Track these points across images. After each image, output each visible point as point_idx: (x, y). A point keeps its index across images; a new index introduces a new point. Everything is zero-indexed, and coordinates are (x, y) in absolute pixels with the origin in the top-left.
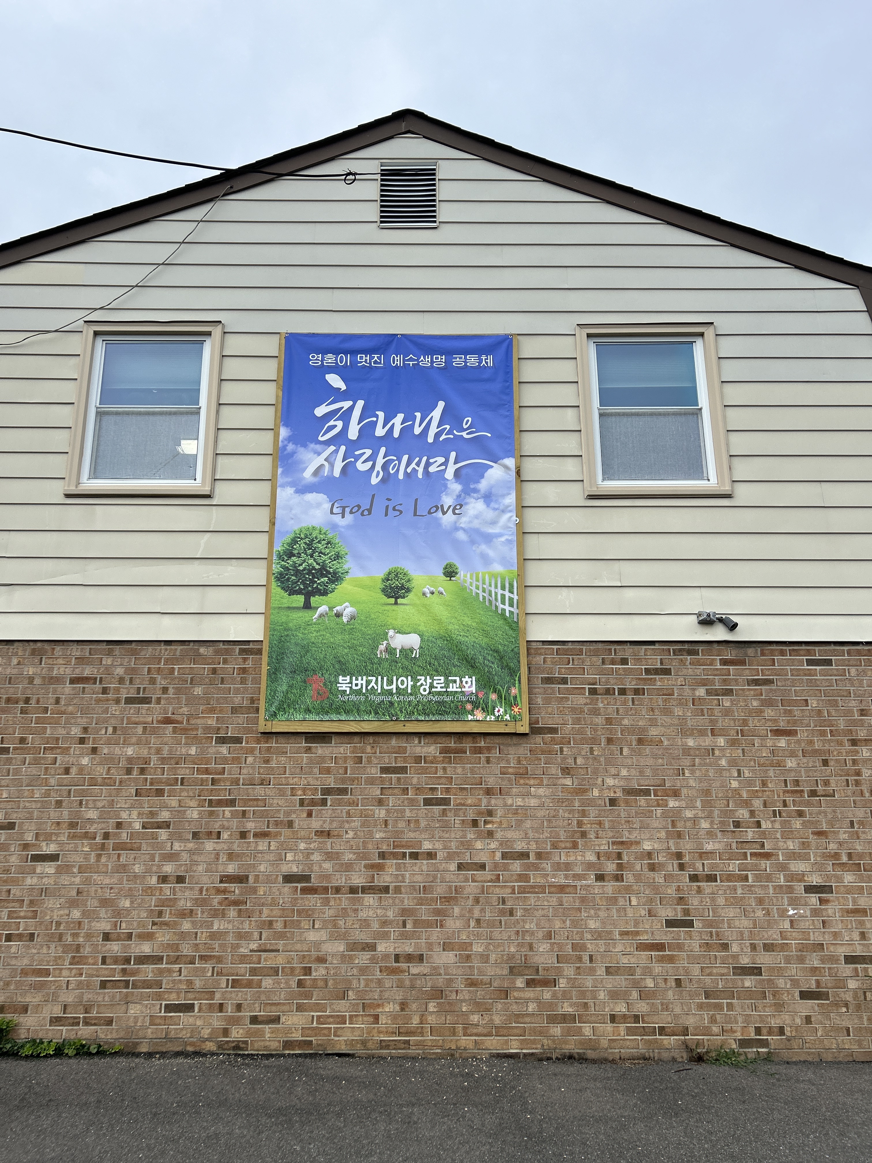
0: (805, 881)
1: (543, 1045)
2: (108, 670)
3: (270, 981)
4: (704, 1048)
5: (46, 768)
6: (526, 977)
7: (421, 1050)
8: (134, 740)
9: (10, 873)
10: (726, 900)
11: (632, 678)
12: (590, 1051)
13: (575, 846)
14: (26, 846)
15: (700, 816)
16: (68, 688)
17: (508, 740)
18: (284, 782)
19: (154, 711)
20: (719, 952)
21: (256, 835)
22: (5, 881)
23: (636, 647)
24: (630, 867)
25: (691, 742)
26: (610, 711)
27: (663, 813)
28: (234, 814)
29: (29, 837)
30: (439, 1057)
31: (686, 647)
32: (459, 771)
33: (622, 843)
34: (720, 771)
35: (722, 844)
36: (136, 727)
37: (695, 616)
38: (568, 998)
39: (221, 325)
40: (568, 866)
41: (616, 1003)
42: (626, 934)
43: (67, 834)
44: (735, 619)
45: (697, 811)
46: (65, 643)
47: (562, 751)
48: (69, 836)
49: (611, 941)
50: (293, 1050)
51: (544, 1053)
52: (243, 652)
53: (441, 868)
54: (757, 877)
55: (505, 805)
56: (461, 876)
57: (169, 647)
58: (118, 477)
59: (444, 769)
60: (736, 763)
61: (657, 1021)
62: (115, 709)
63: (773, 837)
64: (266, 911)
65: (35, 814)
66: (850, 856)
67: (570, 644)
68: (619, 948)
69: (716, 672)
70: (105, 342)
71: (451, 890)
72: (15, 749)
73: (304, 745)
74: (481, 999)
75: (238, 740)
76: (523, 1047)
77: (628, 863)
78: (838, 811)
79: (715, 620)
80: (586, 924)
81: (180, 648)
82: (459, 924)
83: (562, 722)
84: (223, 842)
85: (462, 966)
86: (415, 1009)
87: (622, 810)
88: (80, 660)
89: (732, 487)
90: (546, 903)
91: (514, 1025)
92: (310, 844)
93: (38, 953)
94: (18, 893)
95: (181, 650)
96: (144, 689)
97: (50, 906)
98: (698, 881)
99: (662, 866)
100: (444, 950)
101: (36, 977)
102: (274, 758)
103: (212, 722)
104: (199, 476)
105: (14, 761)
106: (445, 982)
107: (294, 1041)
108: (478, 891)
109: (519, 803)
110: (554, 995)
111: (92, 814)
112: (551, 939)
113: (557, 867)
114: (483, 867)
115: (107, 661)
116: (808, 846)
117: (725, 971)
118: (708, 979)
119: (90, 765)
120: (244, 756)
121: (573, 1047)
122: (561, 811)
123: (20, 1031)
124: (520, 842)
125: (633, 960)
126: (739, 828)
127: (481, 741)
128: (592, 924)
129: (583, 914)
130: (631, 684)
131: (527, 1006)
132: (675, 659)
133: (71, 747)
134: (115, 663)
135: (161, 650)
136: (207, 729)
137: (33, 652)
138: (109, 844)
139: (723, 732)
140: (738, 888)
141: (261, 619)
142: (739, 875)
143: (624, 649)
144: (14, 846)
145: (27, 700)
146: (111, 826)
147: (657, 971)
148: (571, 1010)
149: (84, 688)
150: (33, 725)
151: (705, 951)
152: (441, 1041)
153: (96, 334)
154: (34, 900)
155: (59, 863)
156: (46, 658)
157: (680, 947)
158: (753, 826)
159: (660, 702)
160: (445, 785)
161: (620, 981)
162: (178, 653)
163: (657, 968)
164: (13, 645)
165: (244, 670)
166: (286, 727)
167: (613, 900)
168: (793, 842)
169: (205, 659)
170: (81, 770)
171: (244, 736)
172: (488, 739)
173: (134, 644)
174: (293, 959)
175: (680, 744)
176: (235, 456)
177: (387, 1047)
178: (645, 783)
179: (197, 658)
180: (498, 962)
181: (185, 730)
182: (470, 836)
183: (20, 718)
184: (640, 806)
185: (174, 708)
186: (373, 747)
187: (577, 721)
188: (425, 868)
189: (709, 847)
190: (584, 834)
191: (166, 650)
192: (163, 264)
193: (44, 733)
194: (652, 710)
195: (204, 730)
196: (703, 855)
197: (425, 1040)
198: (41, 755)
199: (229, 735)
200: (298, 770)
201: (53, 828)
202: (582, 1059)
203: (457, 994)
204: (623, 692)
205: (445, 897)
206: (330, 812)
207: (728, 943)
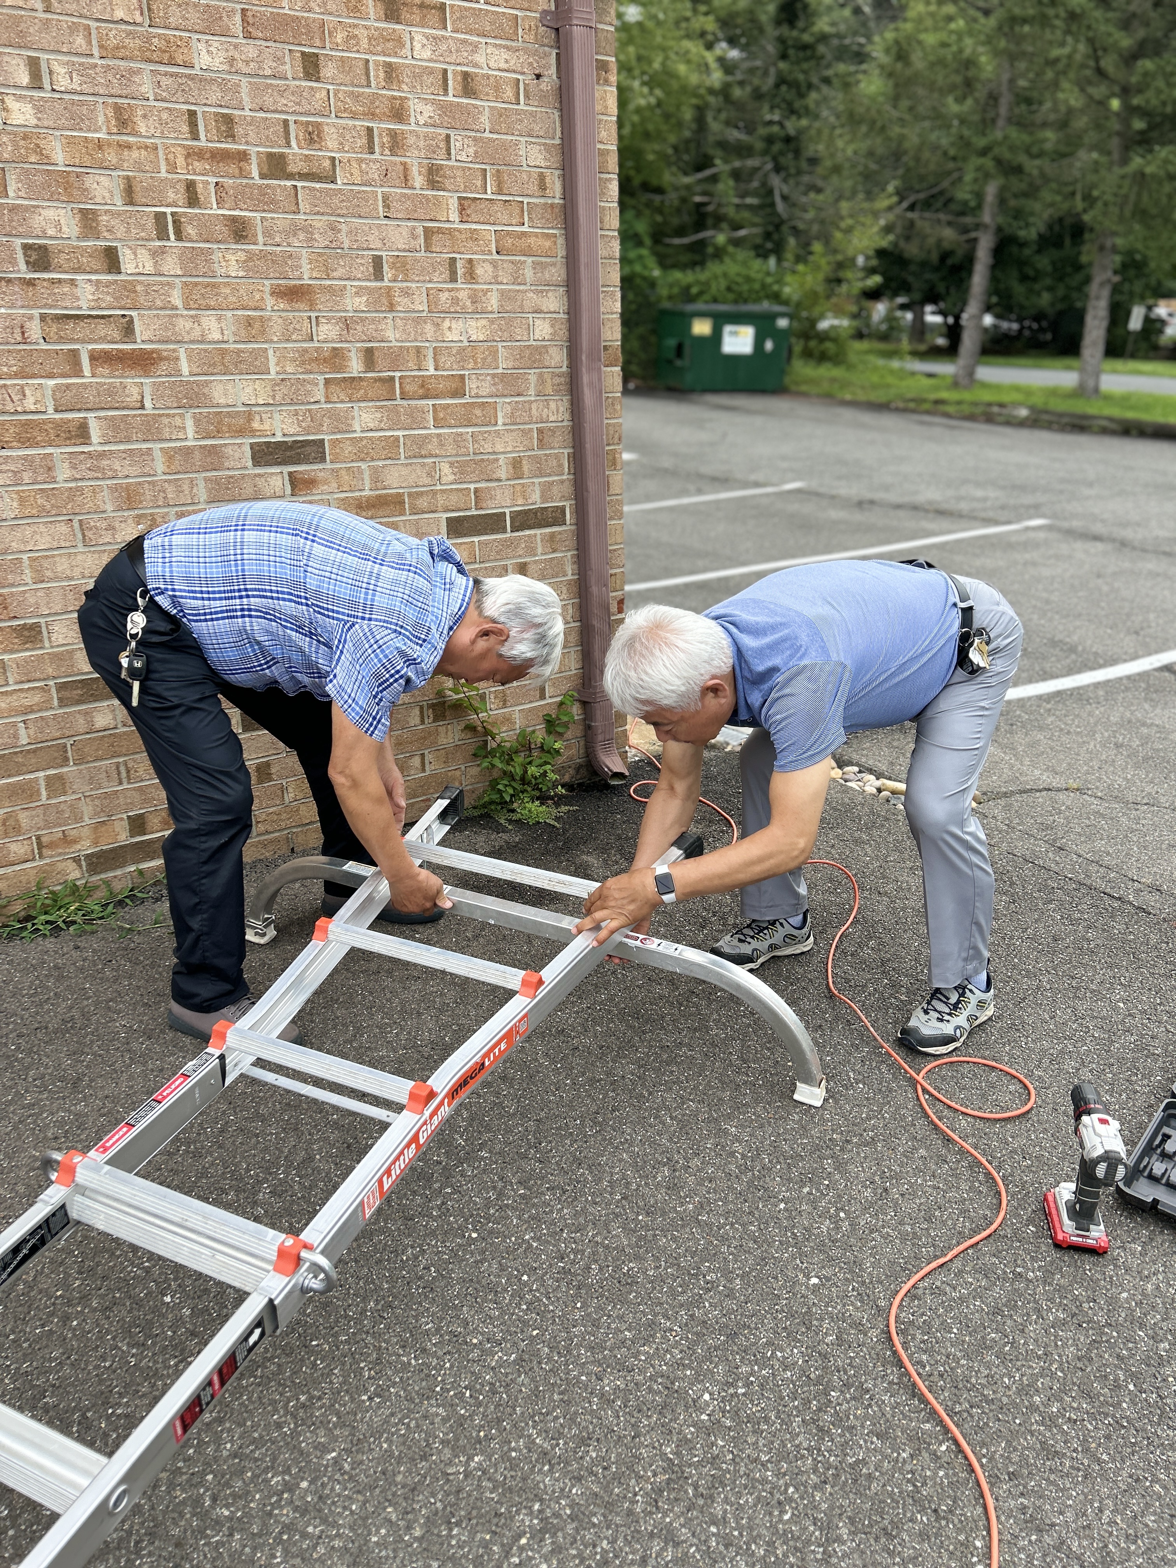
0: (253, 432)
10: (22, 501)
20: (13, 650)
54: (116, 428)
63: (159, 303)
66: (369, 356)
78: (343, 227)
116: (263, 332)
126: (46, 268)
140: (58, 464)
142: (58, 425)
158: (96, 264)
168: (219, 319)
207: (37, 625)
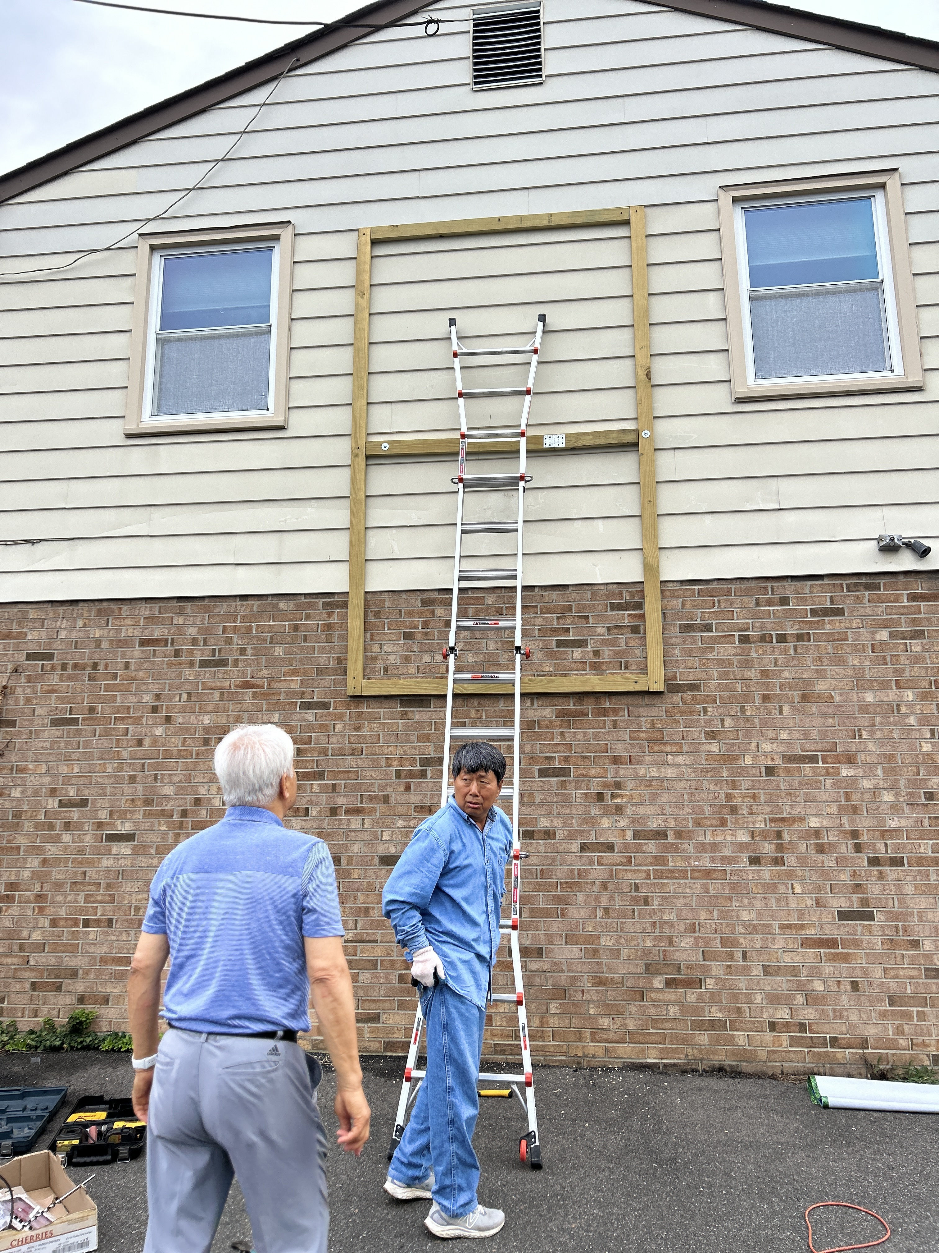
1: (687, 1055)
2: (180, 631)
3: (368, 976)
4: (888, 1064)
5: (118, 740)
6: (665, 976)
7: (542, 1056)
8: (210, 707)
9: (85, 854)
10: (916, 888)
11: (795, 622)
12: (744, 1064)
13: (723, 823)
14: (100, 825)
15: (881, 787)
16: (137, 651)
17: (640, 700)
18: (378, 752)
19: (231, 674)
20: (907, 950)
21: (348, 812)
22: (80, 863)
23: (799, 584)
24: (793, 847)
25: (869, 697)
26: (765, 662)
27: (834, 783)
28: (323, 788)
29: (103, 815)
30: (562, 1065)
31: (864, 580)
32: (580, 736)
33: (782, 819)
34: (908, 731)
35: (910, 820)
36: (213, 693)
37: (875, 542)
38: (717, 1001)
39: (290, 227)
40: (715, 847)
41: (776, 1008)
42: (788, 928)
43: (142, 812)
44: (926, 543)
45: (877, 781)
46: (133, 602)
47: (705, 711)
48: (144, 814)
49: (769, 936)
50: (396, 1052)
51: (688, 1064)
52: (328, 606)
53: (561, 848)
55: (637, 776)
56: (585, 859)
57: (245, 603)
58: (183, 411)
59: (562, 734)
60: (928, 722)
61: (828, 1031)
62: (189, 674)
64: (361, 898)
65: (108, 790)
67: (715, 583)
68: (780, 944)
69: (902, 610)
70: (163, 258)
71: (574, 874)
72: (84, 719)
73: (399, 709)
74: (611, 1000)
75: (325, 705)
76: (662, 1056)
77: (790, 842)
79: (901, 544)
80: (738, 915)
81: (257, 602)
82: (583, 913)
83: (706, 677)
84: (311, 820)
85: (589, 963)
86: (534, 1010)
87: (781, 780)
88: (150, 620)
89: (924, 377)
90: (688, 890)
91: (651, 1031)
92: (409, 821)
93: (118, 940)
94: (94, 876)
95: (259, 605)
96: (220, 650)
97: (128, 889)
98: (879, 865)
99: (833, 847)
100: (566, 943)
101: (116, 966)
102: (366, 725)
103: (295, 686)
104: (271, 406)
105: (84, 732)
106: (568, 981)
107: (397, 1042)
108: (606, 876)
109: (653, 774)
110: (700, 998)
111: (169, 790)
112: (695, 932)
113: (702, 848)
114: (610, 847)
115: (179, 620)
117: (915, 973)
118: (893, 983)
119: (164, 736)
120: (333, 723)
121: (724, 1058)
122: (705, 782)
123: (101, 1023)
124: (655, 820)
125: (797, 958)
126: (932, 800)
127: (605, 702)
128: (746, 916)
129: (734, 903)
130: (791, 629)
131: (668, 1010)
132: (849, 596)
133: (143, 717)
134: (187, 622)
135: (236, 606)
136: (291, 693)
137: (99, 613)
138: (187, 823)
139: (911, 684)
140: (932, 874)
141: (346, 566)
142: (933, 858)
143: (784, 586)
144: (87, 824)
145: (95, 666)
146: (188, 803)
147: (827, 972)
148: (721, 1015)
149: (154, 651)
150: (102, 693)
151: (889, 949)
152: (565, 1047)
153: (153, 248)
154: (110, 883)
155: (135, 843)
156: (113, 619)
157: (857, 944)
159: (830, 650)
160: (564, 753)
161: (781, 983)
162: (255, 609)
163: (828, 969)
164: (78, 606)
165: (329, 627)
166: (378, 689)
167: (772, 888)
169: (286, 615)
170: (155, 741)
171: (332, 700)
172: (614, 700)
173: (206, 600)
174: (392, 950)
175: (856, 699)
176: (311, 380)
177: (503, 1052)
178: (811, 747)
179: (276, 614)
180: (631, 957)
181: (266, 696)
182: (595, 811)
183: (88, 686)
184: (804, 776)
185: (253, 671)
186: (478, 711)
187: (725, 675)
188: (541, 848)
189: (893, 824)
190: (734, 810)
191: (242, 606)
192: (223, 160)
193: (114, 701)
194: (820, 659)
195: (287, 695)
196: (885, 834)
197: (545, 1046)
198: (112, 726)
199: (315, 699)
200: (393, 738)
201: (127, 805)
202: (735, 1073)
203: (583, 994)
204: (782, 638)
205: (566, 883)
206: (430, 784)
207: (918, 940)
